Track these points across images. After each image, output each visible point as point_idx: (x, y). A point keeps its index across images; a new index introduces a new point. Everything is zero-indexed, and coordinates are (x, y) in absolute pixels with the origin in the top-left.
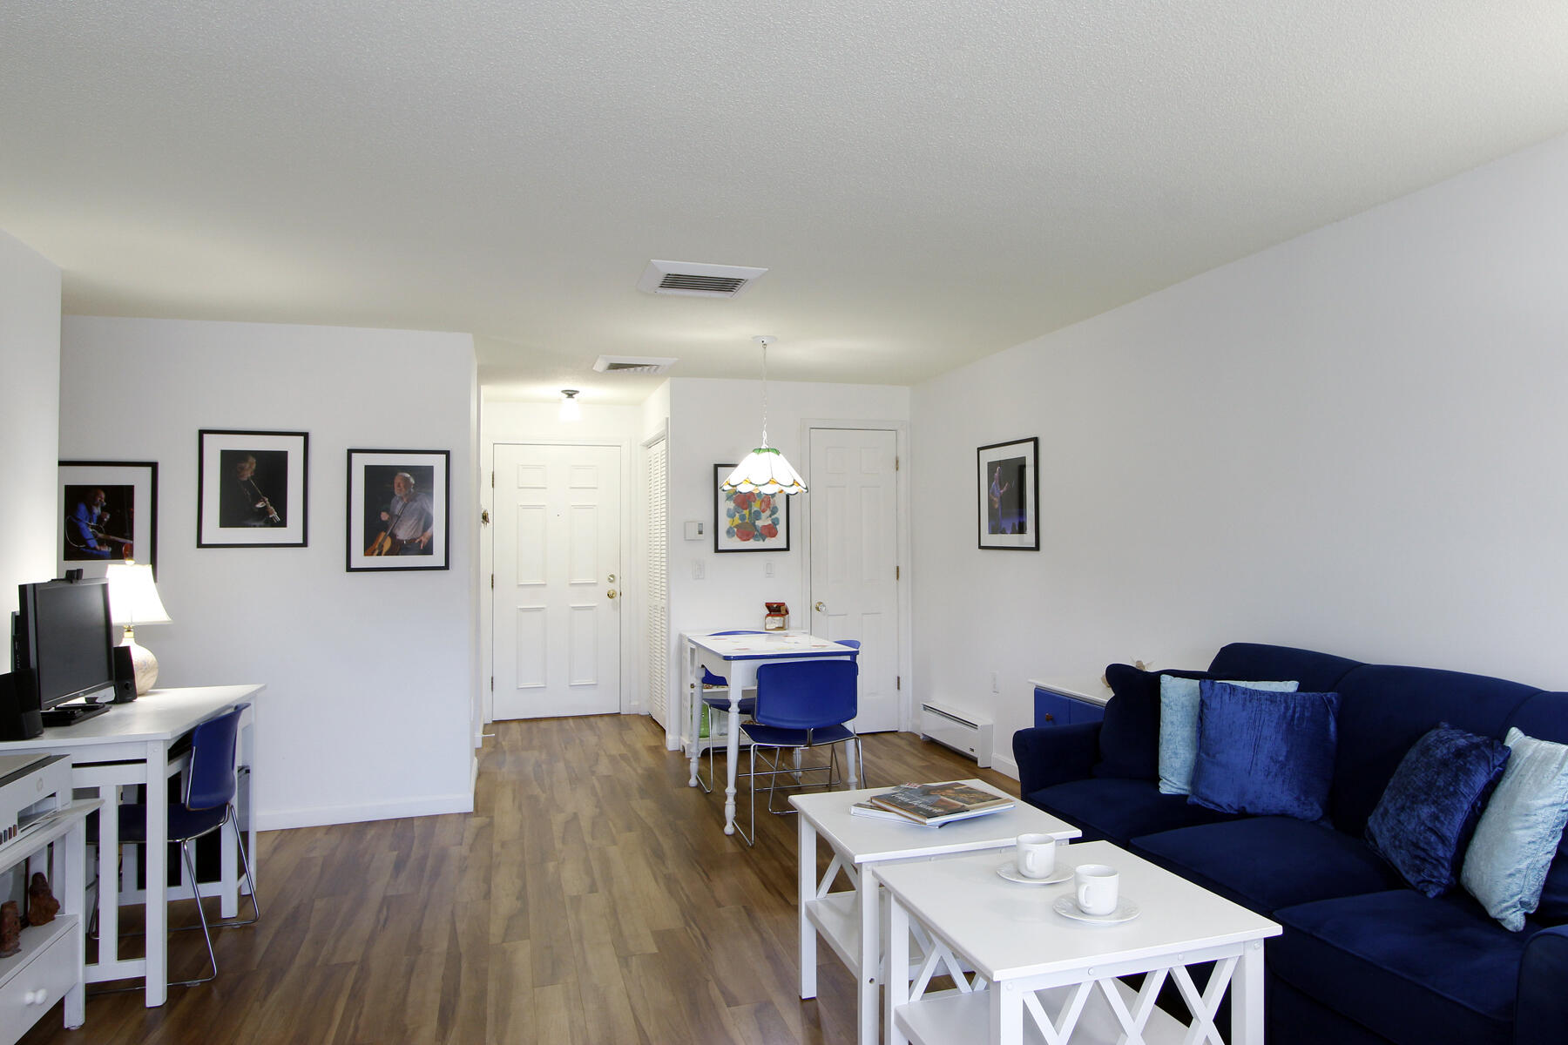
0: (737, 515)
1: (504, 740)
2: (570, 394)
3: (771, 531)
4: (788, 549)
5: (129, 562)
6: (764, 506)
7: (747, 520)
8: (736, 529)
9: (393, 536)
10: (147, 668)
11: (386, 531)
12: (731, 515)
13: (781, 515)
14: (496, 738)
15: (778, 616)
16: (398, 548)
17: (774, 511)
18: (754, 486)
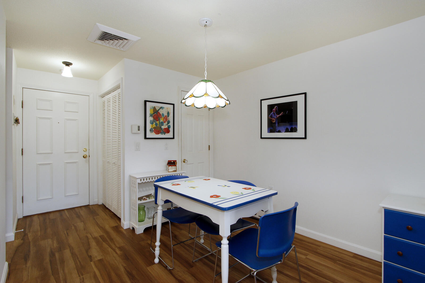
0: (154, 123)
1: (29, 232)
2: (68, 64)
3: (167, 131)
4: (173, 138)
6: (165, 120)
7: (158, 126)
8: (154, 129)
12: (152, 123)
13: (171, 124)
14: (24, 232)
15: (174, 166)
17: (169, 122)
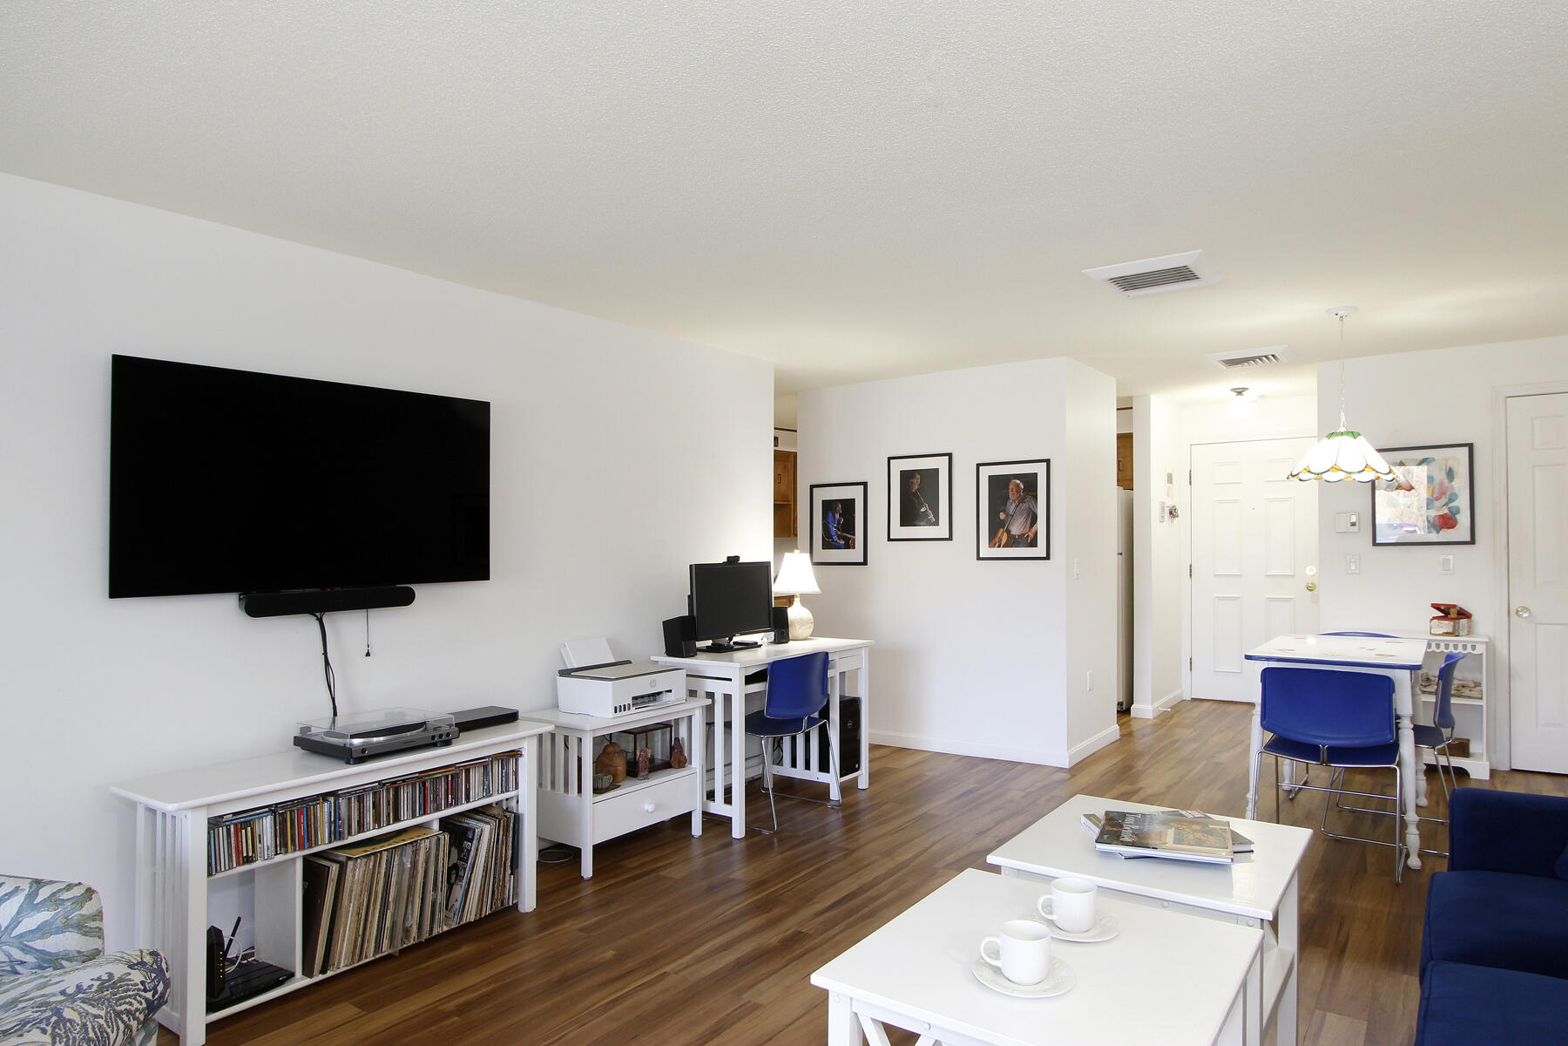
2: (1240, 392)
3: (1448, 522)
4: (1473, 542)
5: (796, 551)
6: (1437, 494)
9: (1008, 531)
10: (802, 622)
11: (1003, 528)
13: (1463, 502)
15: (1446, 619)
16: (1013, 542)
17: (1452, 498)
18: (1345, 474)
